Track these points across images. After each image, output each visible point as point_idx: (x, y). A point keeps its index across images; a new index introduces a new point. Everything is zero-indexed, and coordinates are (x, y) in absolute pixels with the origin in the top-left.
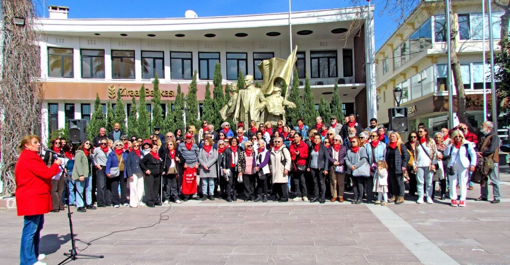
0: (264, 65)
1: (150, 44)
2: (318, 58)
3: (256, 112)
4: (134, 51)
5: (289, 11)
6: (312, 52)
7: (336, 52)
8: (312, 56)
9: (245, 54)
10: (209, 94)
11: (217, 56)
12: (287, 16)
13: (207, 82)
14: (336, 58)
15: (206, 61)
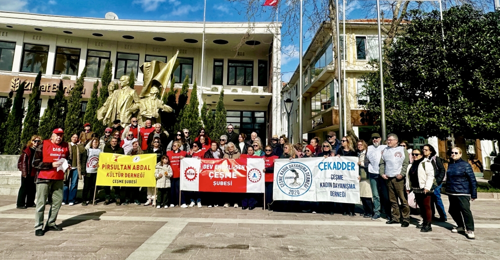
0: (144, 67)
1: (67, 41)
2: (236, 67)
3: (127, 113)
4: (49, 46)
5: (203, 21)
6: (229, 61)
7: (252, 62)
8: (230, 64)
9: (165, 58)
10: (97, 92)
11: (136, 57)
12: (202, 25)
13: (96, 80)
14: (252, 67)
15: (124, 62)
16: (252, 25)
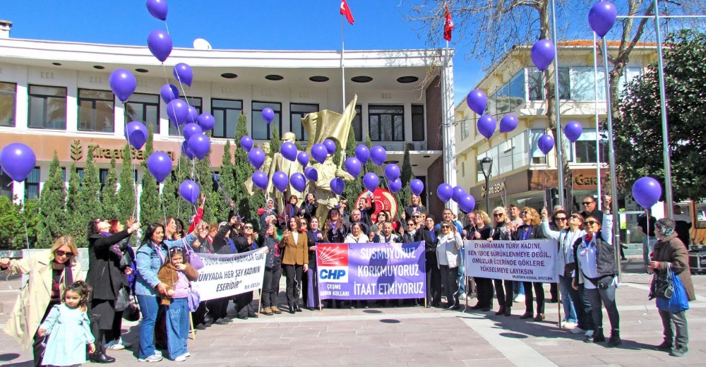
0: (310, 120)
1: (140, 84)
2: (379, 115)
5: (341, 49)
6: (371, 106)
7: (402, 107)
8: (371, 111)
9: (279, 105)
10: (229, 157)
11: (238, 105)
12: (338, 56)
13: (226, 142)
14: (403, 115)
15: (222, 112)
16: (422, 53)
